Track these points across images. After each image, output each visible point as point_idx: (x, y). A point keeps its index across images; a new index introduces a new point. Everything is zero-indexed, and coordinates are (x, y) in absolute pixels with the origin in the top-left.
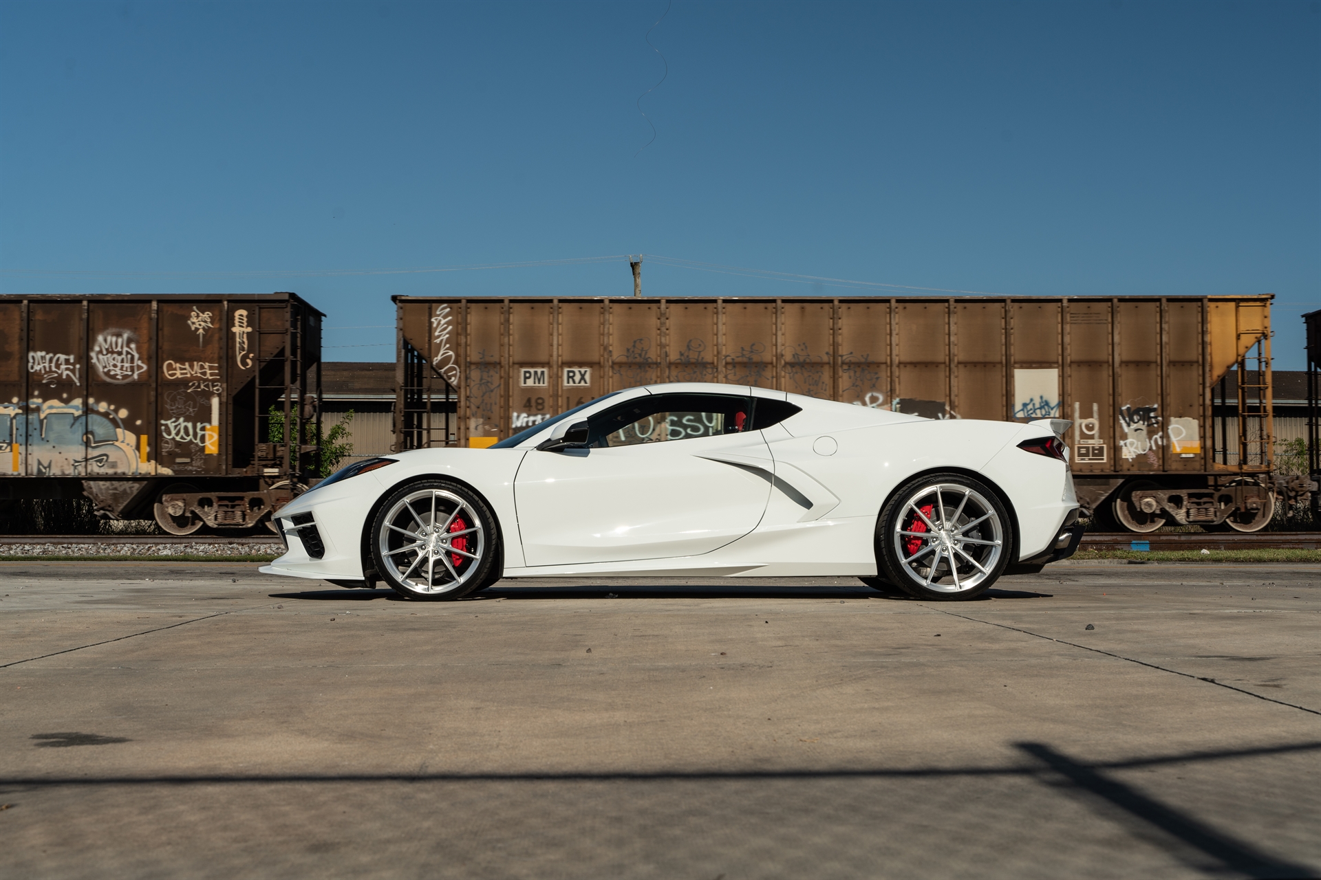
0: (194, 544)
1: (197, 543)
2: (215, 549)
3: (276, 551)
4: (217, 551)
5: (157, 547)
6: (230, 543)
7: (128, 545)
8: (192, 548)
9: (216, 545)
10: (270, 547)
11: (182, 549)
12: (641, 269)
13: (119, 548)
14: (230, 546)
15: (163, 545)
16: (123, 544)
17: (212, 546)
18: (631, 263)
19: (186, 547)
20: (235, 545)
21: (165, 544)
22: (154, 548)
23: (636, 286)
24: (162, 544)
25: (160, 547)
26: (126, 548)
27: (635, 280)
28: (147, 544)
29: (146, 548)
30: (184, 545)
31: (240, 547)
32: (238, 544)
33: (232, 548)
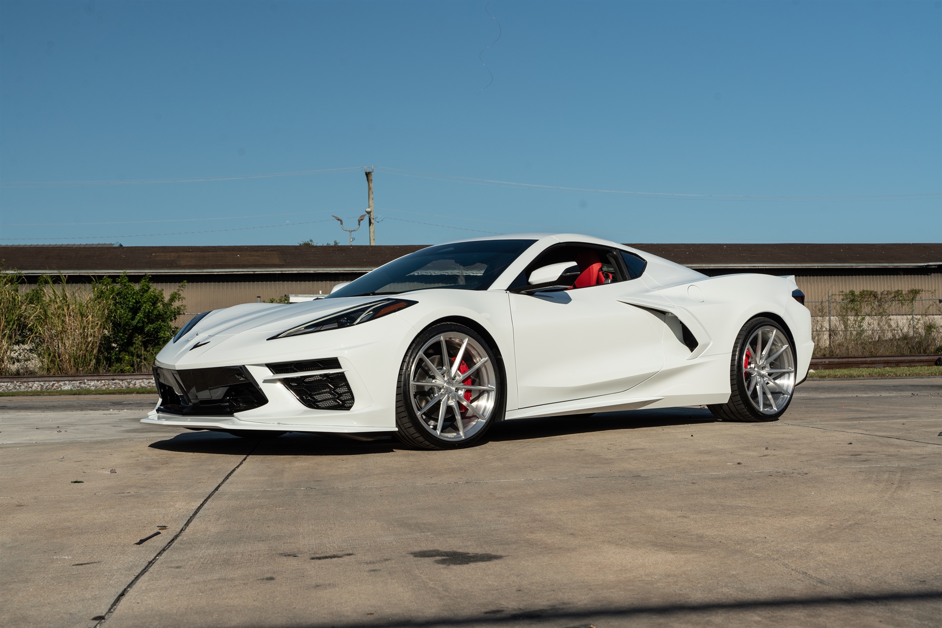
0: (86, 381)
1: (88, 380)
2: (102, 384)
3: (148, 385)
4: (104, 385)
5: (59, 384)
6: (113, 380)
7: (37, 383)
8: (85, 384)
9: (103, 381)
10: (143, 382)
11: (78, 385)
13: (31, 385)
14: (114, 382)
15: (63, 382)
16: (33, 382)
17: (100, 382)
18: (366, 173)
19: (80, 383)
20: (117, 381)
21: (64, 381)
22: (56, 385)
23: (370, 189)
24: (62, 381)
25: (62, 383)
26: (35, 385)
27: (369, 185)
28: (51, 381)
29: (51, 384)
30: (79, 382)
31: (121, 382)
32: (119, 380)
33: (115, 383)
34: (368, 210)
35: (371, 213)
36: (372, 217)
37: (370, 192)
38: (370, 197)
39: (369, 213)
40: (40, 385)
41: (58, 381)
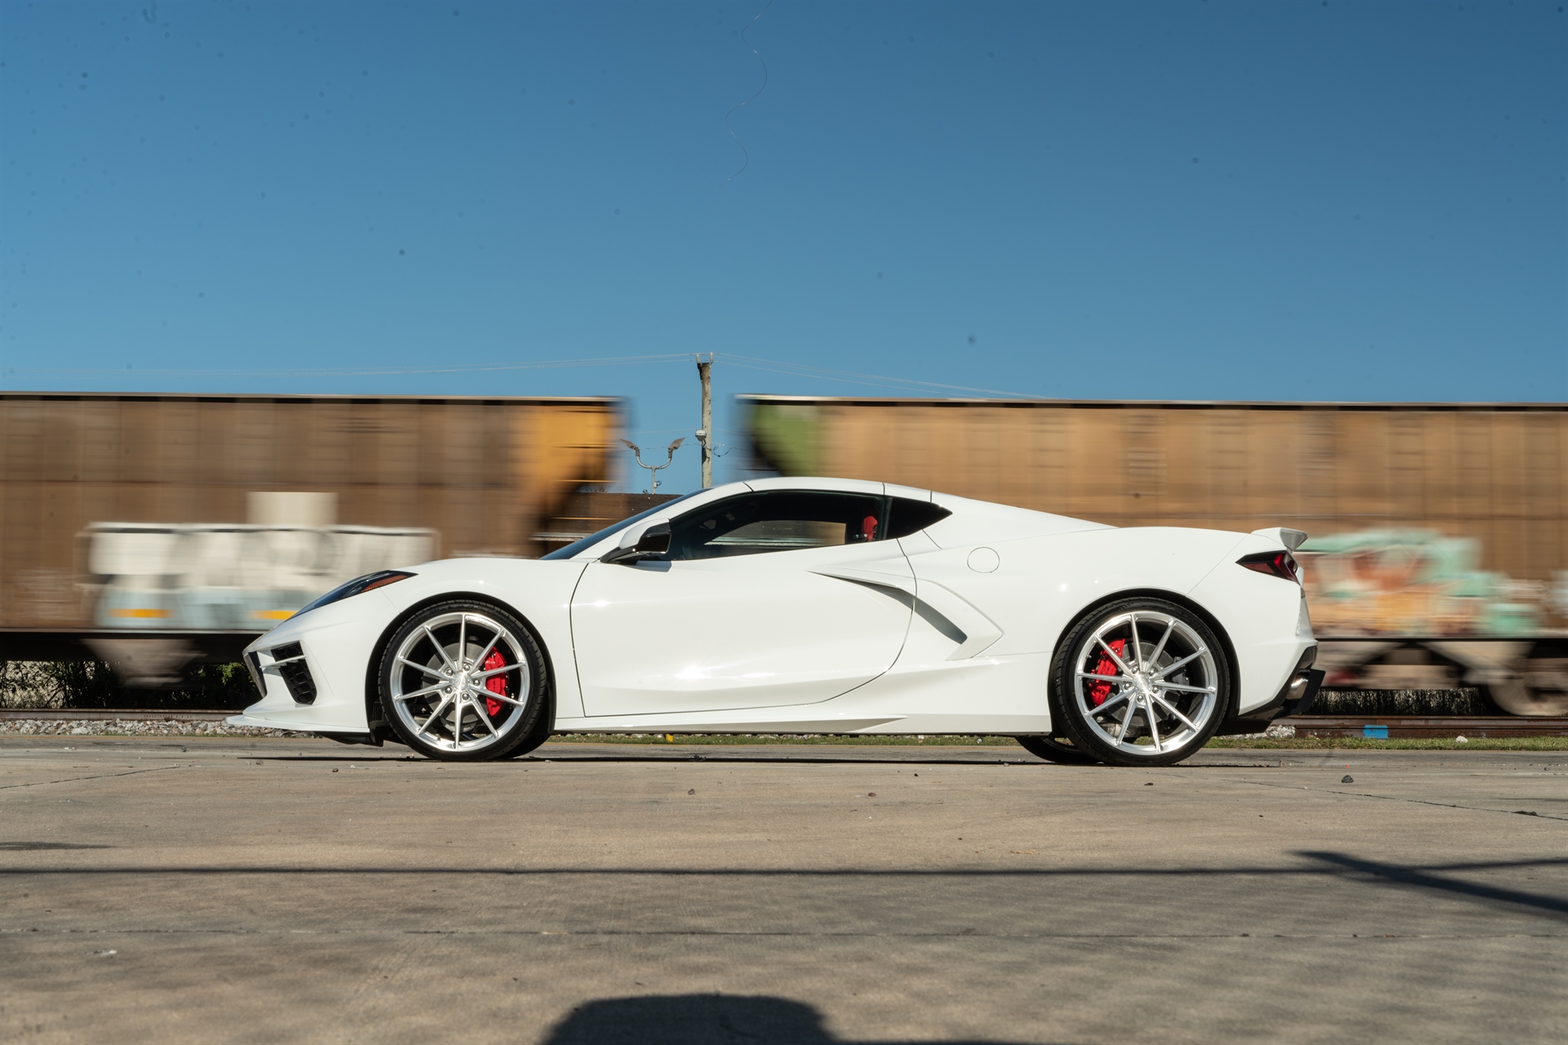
0: (118, 720)
1: (122, 720)
2: (147, 727)
3: (229, 731)
4: (150, 729)
5: (70, 725)
6: (167, 720)
7: (31, 721)
8: (115, 725)
9: (148, 722)
10: (221, 725)
11: (103, 727)
12: (710, 372)
13: (18, 725)
14: (167, 724)
15: (78, 722)
16: (23, 719)
17: (142, 723)
18: (699, 365)
19: (108, 724)
20: (173, 722)
21: (80, 720)
22: (64, 726)
23: (705, 394)
24: (76, 720)
25: (74, 724)
26: (27, 726)
27: (704, 387)
28: (55, 720)
29: (55, 725)
30: (105, 721)
31: (180, 725)
32: (178, 721)
33: (169, 726)
34: (701, 432)
35: (706, 439)
36: (708, 446)
37: (706, 400)
38: (705, 409)
39: (702, 438)
40: (36, 725)
41: (68, 720)
